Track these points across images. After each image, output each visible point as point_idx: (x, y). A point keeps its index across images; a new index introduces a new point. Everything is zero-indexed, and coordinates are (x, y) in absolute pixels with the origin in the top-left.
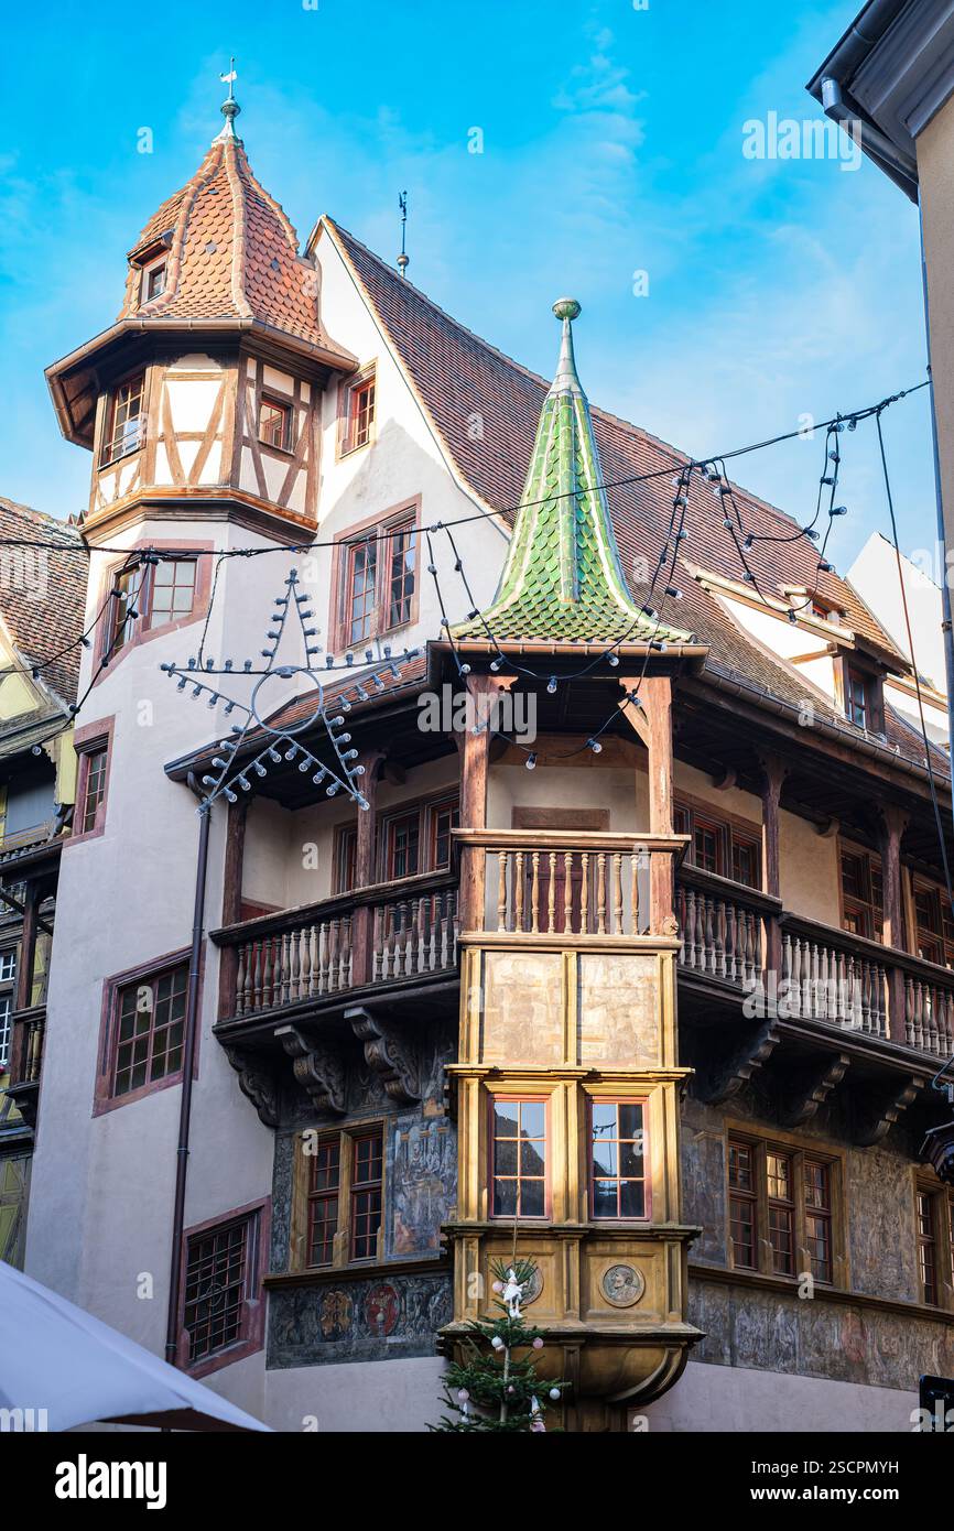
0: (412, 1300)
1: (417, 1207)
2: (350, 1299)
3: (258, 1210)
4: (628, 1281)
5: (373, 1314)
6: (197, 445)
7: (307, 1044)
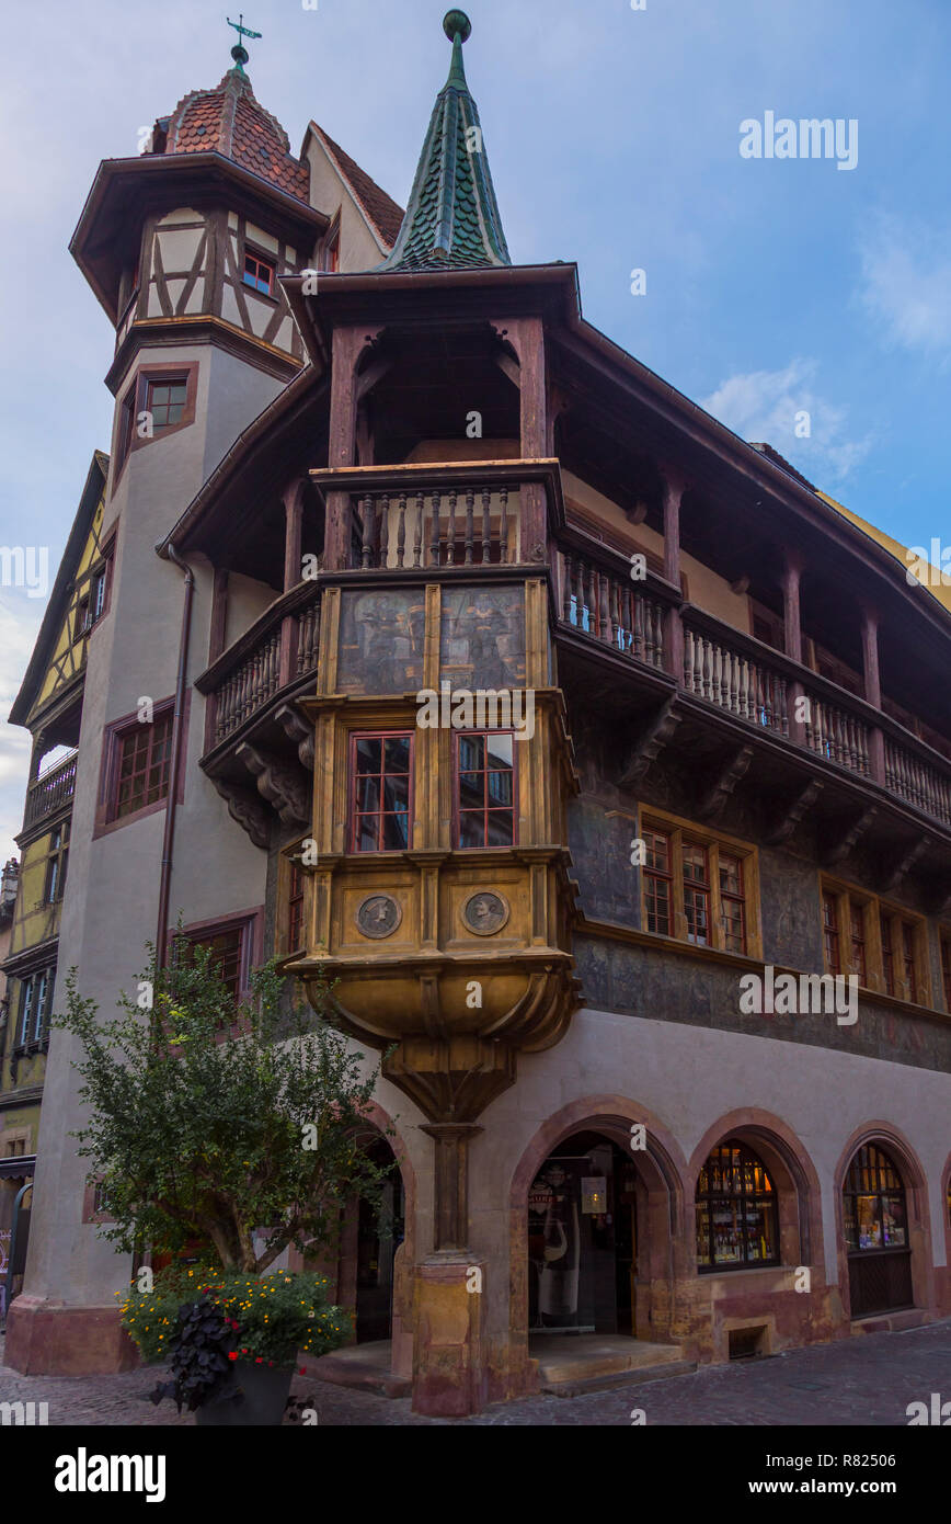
3: (251, 917)
4: (492, 909)
6: (184, 282)
7: (263, 760)
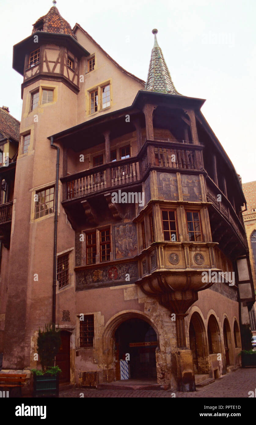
0: (123, 270)
1: (123, 246)
2: (102, 271)
4: (201, 258)
5: (110, 275)
6: (54, 64)
7: (90, 205)
